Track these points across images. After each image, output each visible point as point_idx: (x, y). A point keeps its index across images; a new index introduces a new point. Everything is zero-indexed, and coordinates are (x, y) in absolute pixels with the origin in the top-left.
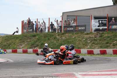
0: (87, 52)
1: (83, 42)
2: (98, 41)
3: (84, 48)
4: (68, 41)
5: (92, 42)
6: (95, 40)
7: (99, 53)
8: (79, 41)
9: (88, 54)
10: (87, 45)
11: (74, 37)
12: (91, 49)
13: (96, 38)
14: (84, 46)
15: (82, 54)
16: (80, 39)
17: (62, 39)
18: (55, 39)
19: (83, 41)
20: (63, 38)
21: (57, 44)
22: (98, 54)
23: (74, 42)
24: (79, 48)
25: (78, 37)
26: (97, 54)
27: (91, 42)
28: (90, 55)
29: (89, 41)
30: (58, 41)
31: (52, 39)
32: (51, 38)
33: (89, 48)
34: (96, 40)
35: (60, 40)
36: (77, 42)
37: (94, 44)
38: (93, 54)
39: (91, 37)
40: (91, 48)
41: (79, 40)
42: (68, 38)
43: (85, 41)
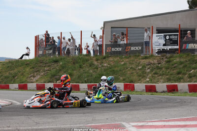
0: (145, 89)
1: (138, 71)
2: (164, 69)
3: (139, 81)
4: (113, 70)
5: (154, 72)
6: (158, 68)
7: (166, 89)
8: (131, 70)
9: (146, 92)
10: (144, 76)
11: (123, 63)
12: (151, 83)
13: (159, 65)
14: (140, 77)
15: (137, 92)
16: (133, 67)
17: (103, 66)
18: (90, 66)
19: (139, 69)
20: (105, 65)
21: (95, 75)
22: (164, 92)
23: (123, 71)
24: (132, 81)
25: (130, 63)
26: (162, 92)
27: (152, 71)
28: (150, 93)
29: (149, 70)
30: (96, 70)
31: (87, 66)
32: (84, 64)
33: (148, 82)
34: (160, 68)
35: (99, 69)
36: (129, 72)
37: (157, 75)
38: (155, 91)
39: (151, 63)
40: (151, 81)
41: (131, 68)
42: (113, 64)
43: (141, 69)
